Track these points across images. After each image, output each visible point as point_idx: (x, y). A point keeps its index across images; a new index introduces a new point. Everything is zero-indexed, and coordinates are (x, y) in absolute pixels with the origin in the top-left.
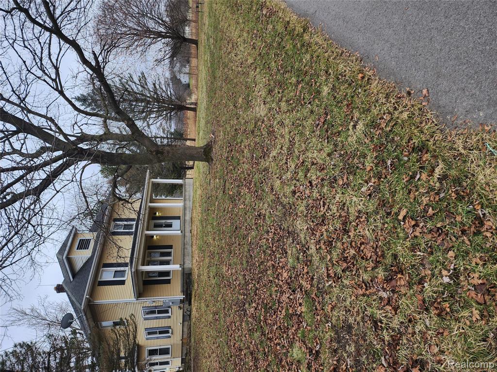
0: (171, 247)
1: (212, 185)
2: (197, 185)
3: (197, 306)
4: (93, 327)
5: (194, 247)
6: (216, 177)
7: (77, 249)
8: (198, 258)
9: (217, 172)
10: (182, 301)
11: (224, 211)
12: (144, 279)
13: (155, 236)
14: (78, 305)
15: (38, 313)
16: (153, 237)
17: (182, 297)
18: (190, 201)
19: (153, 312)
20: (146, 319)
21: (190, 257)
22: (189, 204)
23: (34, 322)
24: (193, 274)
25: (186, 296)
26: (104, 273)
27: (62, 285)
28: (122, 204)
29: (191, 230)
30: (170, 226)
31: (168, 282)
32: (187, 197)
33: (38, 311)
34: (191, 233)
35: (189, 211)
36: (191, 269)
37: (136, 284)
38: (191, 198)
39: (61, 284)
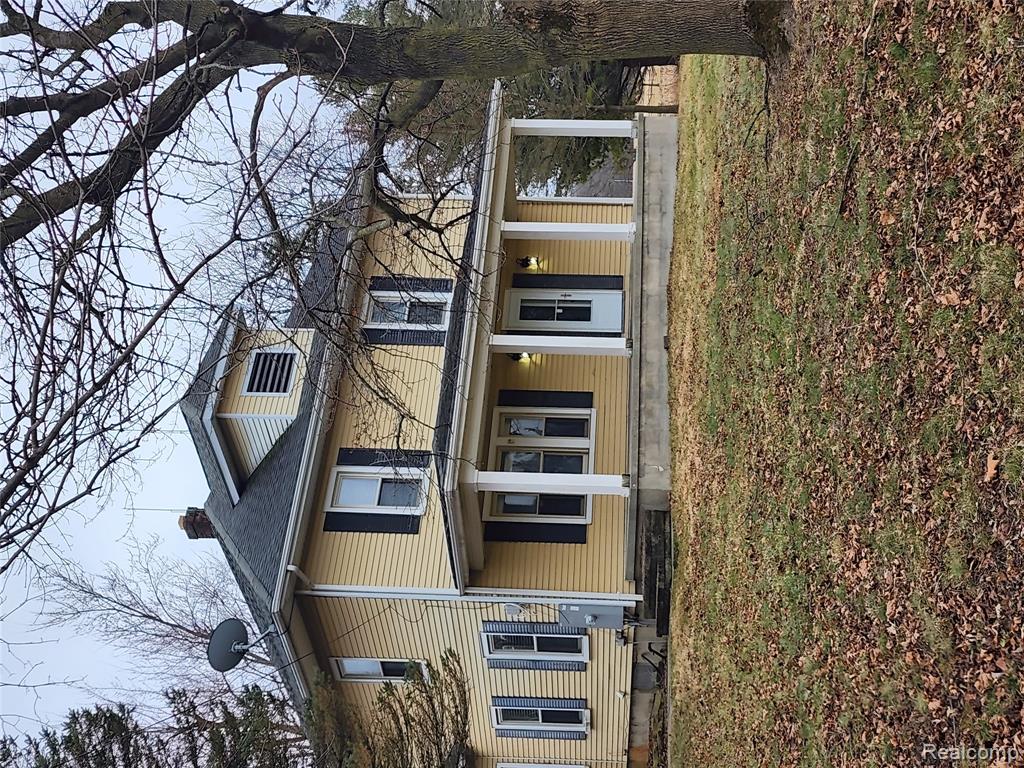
0: (585, 399)
1: (778, 167)
2: (700, 148)
3: (696, 649)
4: (317, 684)
5: (681, 410)
6: (799, 134)
7: (250, 389)
8: (698, 460)
9: (810, 105)
10: (631, 615)
11: (843, 293)
12: (487, 517)
13: (525, 355)
14: (262, 594)
15: (130, 592)
16: (517, 357)
17: (631, 598)
18: (664, 214)
19: (523, 643)
20: (495, 665)
21: (665, 449)
22: (661, 228)
23: (121, 624)
24: (674, 514)
25: (649, 597)
26: (345, 485)
27: (203, 512)
28: (407, 234)
29: (667, 339)
30: (583, 313)
31: (578, 535)
32: (653, 198)
33: (132, 587)
34: (667, 348)
35: (662, 259)
36: (668, 497)
37: (459, 538)
38: (671, 200)
39: (201, 507)
